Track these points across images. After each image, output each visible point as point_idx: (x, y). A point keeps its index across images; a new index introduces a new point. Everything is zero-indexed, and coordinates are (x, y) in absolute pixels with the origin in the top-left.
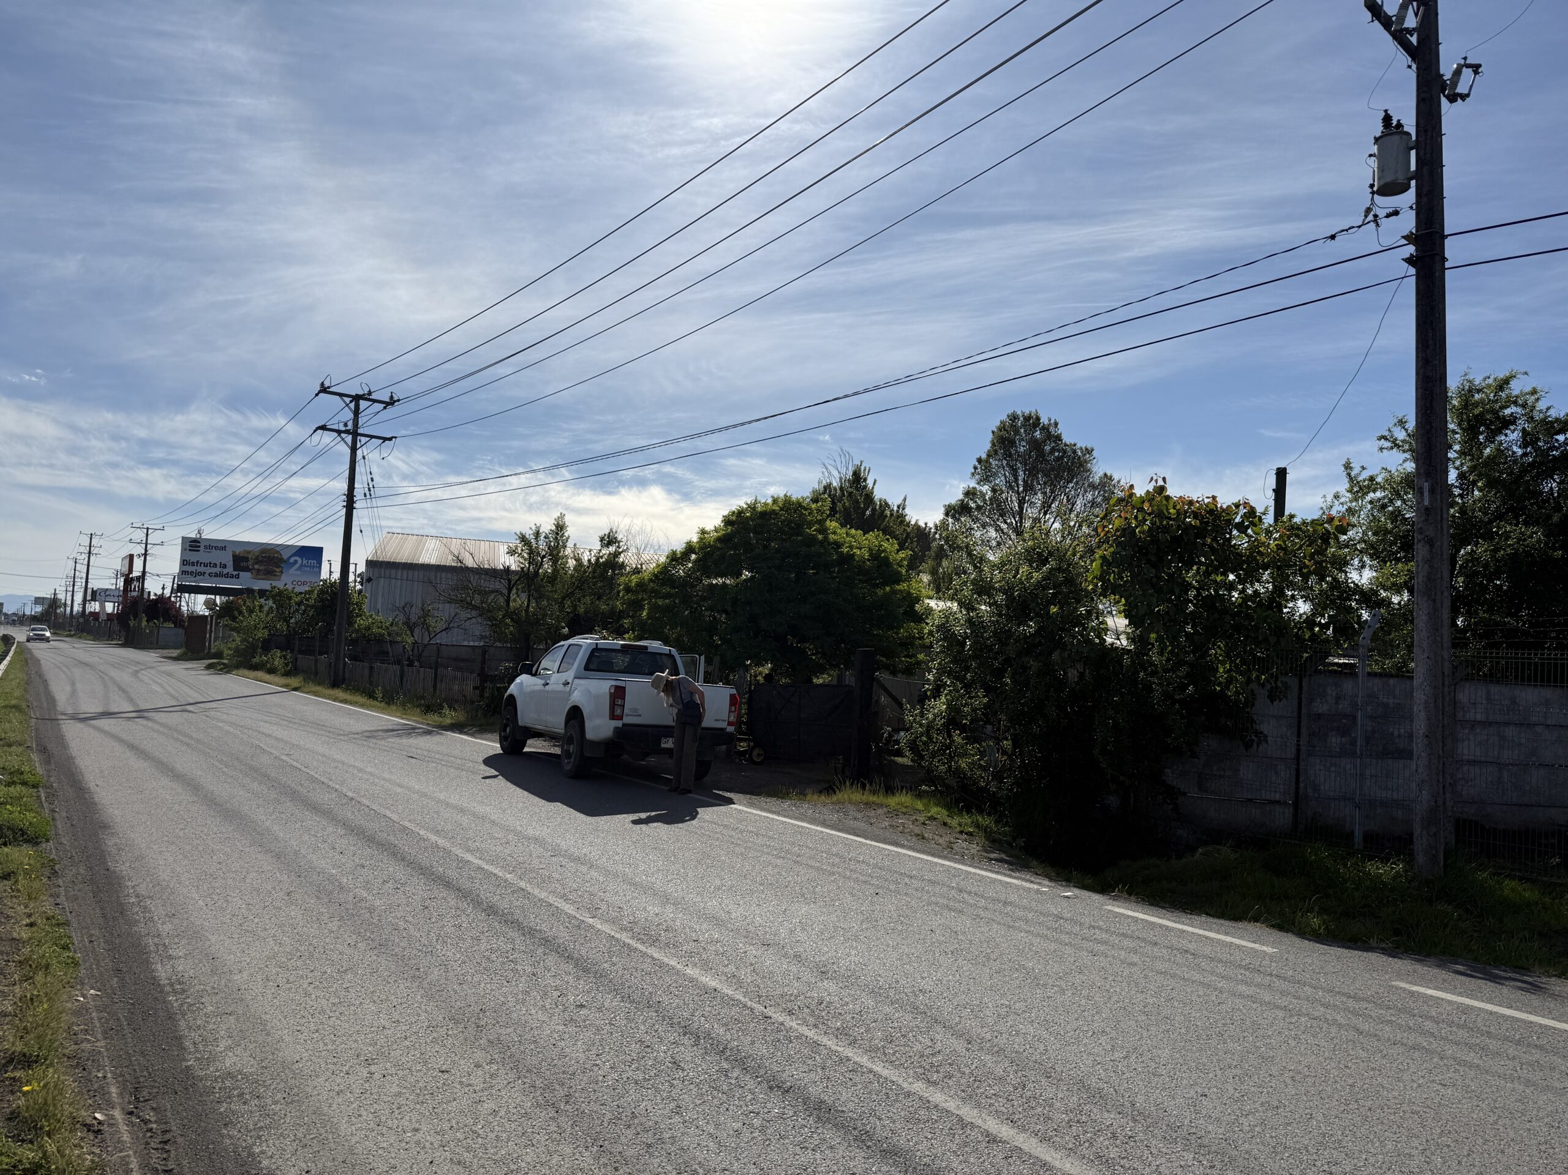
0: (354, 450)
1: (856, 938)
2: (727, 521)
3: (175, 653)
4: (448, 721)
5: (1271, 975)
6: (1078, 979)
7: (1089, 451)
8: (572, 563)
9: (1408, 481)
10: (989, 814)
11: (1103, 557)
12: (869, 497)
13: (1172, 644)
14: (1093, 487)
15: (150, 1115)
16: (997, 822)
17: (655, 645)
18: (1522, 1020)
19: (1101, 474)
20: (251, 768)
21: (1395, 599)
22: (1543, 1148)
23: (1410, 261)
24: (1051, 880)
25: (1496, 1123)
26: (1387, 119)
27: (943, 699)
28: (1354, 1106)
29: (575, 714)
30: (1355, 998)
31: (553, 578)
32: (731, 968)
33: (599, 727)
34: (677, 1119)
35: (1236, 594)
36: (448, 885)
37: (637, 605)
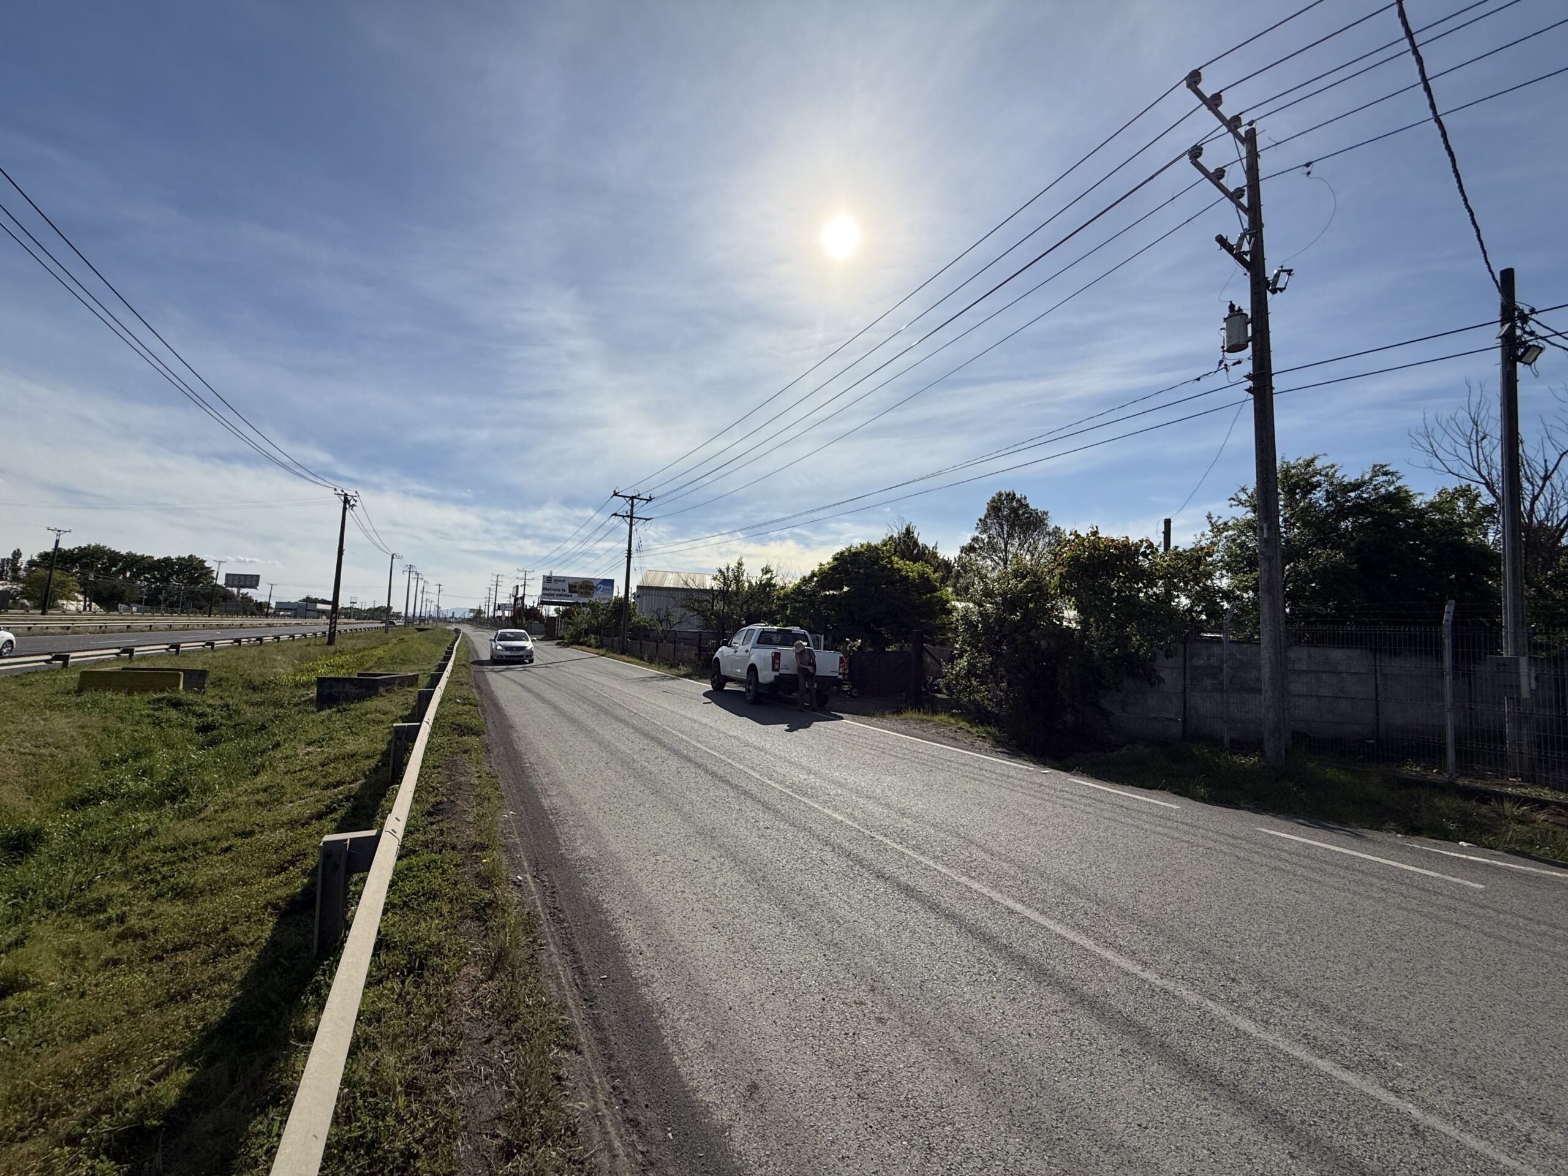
0: (631, 526)
1: (921, 795)
2: (835, 559)
3: (540, 637)
4: (682, 673)
5: (1177, 822)
6: (1056, 821)
7: (1046, 513)
8: (746, 585)
9: (1249, 525)
10: (994, 726)
11: (1061, 574)
12: (916, 543)
13: (1103, 624)
14: (1049, 534)
15: (545, 879)
16: (999, 731)
17: (796, 629)
18: (1347, 854)
19: (1053, 526)
20: (583, 697)
21: (1245, 595)
22: (1370, 934)
23: (1249, 390)
24: (1034, 764)
25: (1335, 916)
26: (1232, 307)
27: (965, 659)
28: (1238, 902)
29: (753, 668)
30: (1233, 837)
31: (737, 593)
32: (849, 810)
33: (766, 676)
34: (825, 892)
35: (1141, 595)
36: (690, 760)
37: (784, 607)
